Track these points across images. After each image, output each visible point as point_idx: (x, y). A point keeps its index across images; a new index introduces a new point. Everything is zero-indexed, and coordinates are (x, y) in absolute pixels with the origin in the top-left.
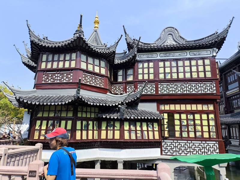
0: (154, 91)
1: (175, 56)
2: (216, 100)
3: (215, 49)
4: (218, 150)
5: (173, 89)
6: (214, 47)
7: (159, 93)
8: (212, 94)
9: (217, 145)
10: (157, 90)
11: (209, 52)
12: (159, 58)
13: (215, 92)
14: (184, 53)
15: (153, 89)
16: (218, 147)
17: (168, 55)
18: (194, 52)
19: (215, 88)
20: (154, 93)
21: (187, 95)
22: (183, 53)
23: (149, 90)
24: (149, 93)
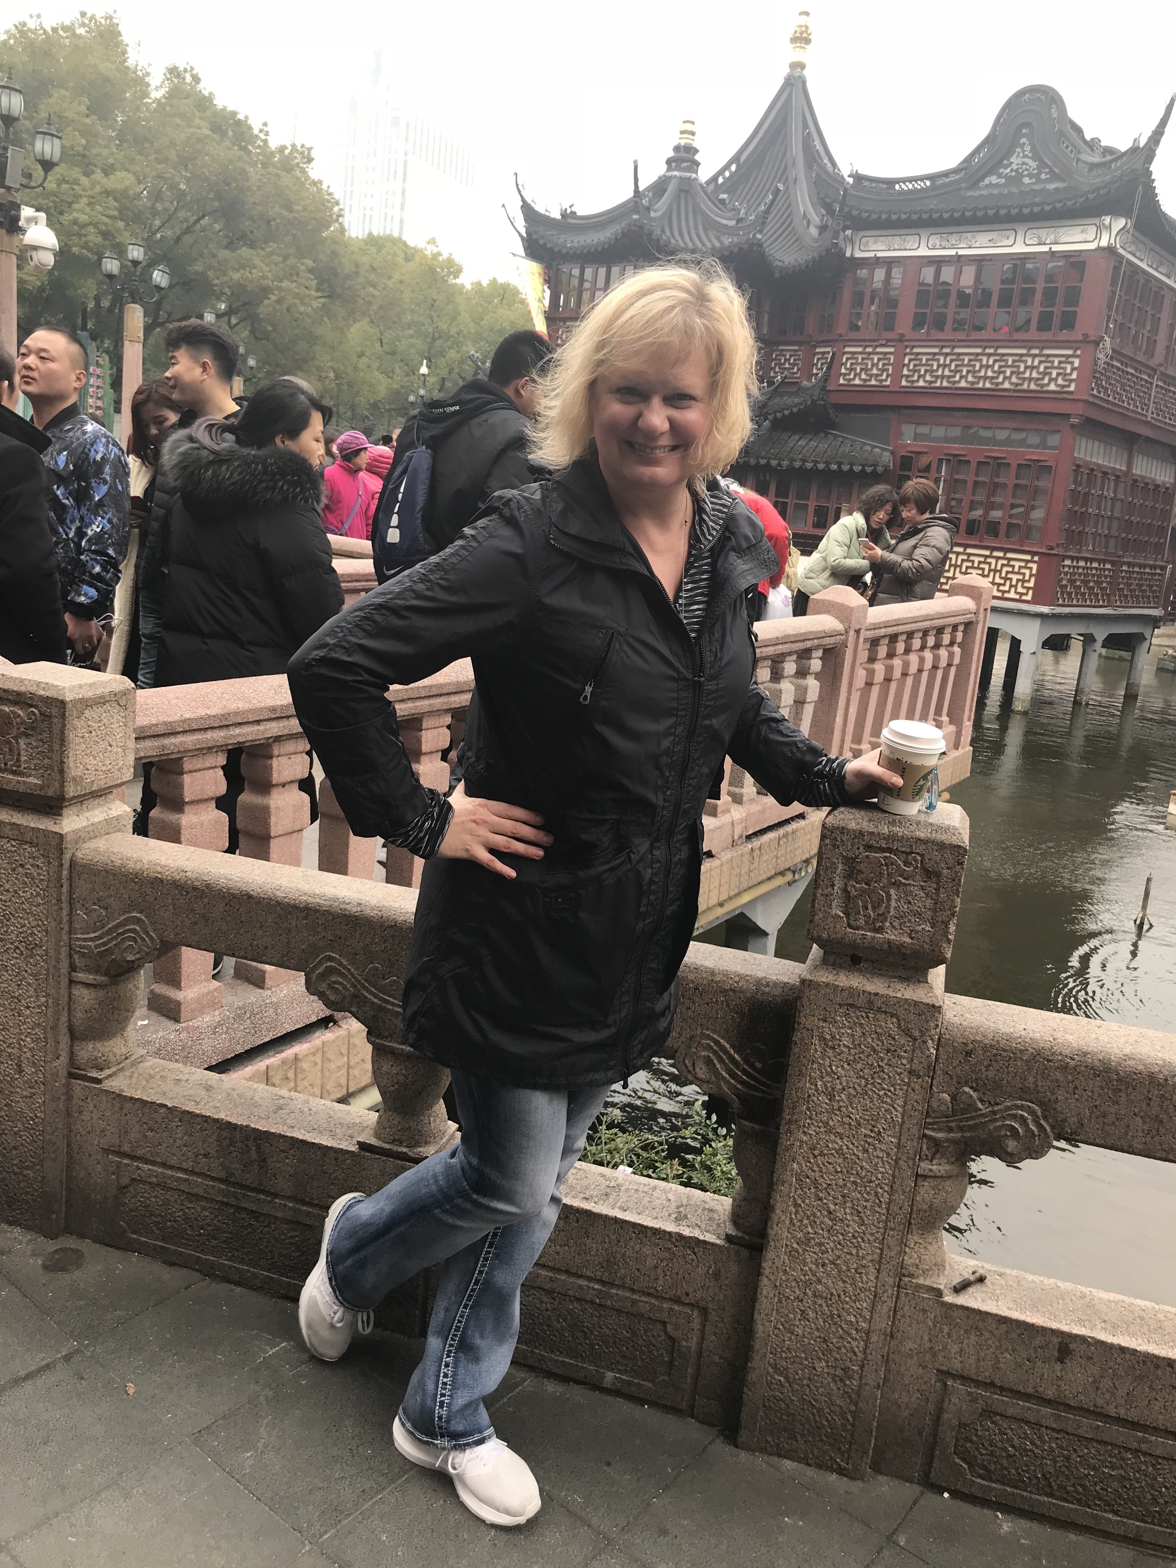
0: (888, 376)
1: (977, 245)
2: (1068, 416)
3: (1107, 220)
4: (1033, 579)
5: (947, 373)
6: (1106, 215)
7: (904, 383)
8: (1060, 396)
9: (1034, 567)
10: (897, 376)
11: (1091, 232)
12: (923, 252)
13: (1072, 388)
14: (1008, 233)
15: (887, 370)
16: (1034, 572)
17: (953, 239)
18: (1043, 233)
19: (1074, 376)
20: (888, 383)
21: (984, 394)
22: (1004, 233)
23: (875, 371)
24: (873, 382)
